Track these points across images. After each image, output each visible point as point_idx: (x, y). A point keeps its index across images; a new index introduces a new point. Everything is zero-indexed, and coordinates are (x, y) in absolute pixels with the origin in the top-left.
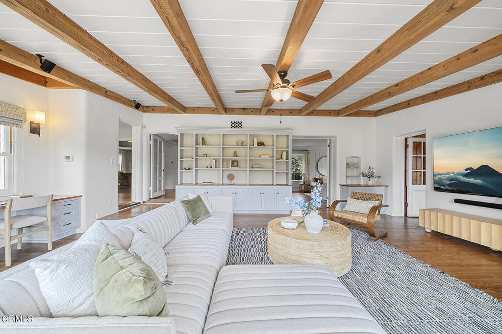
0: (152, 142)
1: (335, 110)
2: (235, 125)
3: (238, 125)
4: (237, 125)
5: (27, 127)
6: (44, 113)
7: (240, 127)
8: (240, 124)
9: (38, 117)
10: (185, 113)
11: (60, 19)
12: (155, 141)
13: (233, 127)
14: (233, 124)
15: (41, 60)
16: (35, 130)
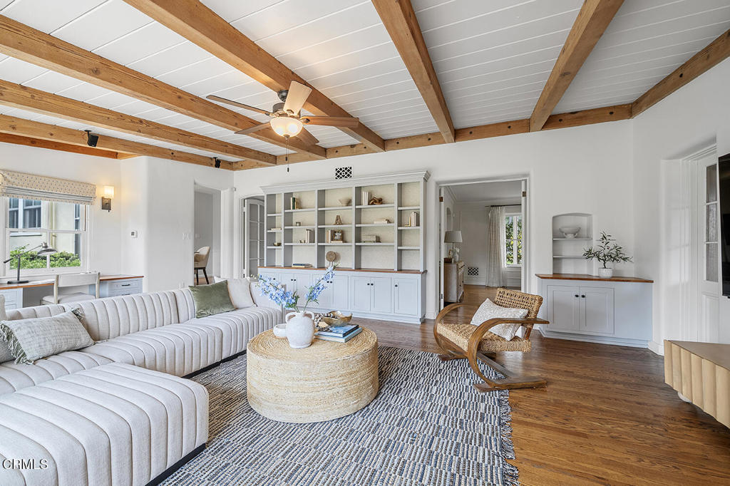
0: (245, 209)
1: (522, 121)
2: (341, 174)
3: (346, 173)
4: (344, 173)
5: (98, 204)
6: (113, 188)
7: (348, 175)
8: (348, 171)
9: (108, 192)
10: (276, 164)
11: (49, 100)
12: (252, 207)
13: (338, 176)
14: (338, 172)
15: (88, 134)
16: (106, 205)
